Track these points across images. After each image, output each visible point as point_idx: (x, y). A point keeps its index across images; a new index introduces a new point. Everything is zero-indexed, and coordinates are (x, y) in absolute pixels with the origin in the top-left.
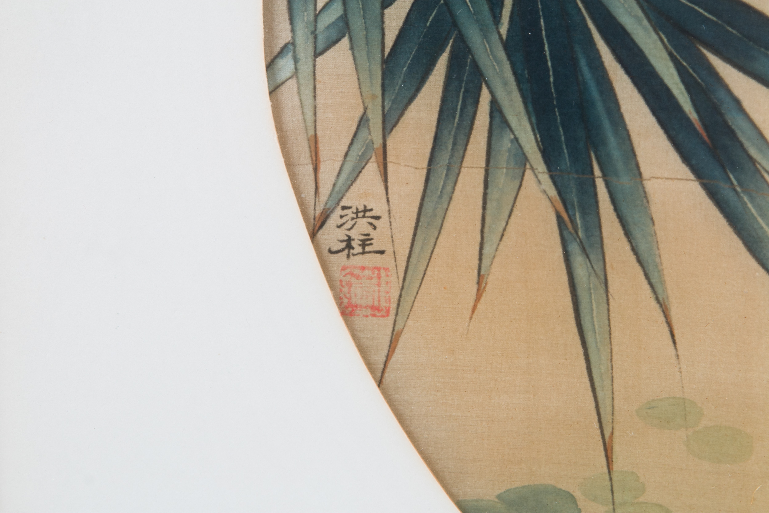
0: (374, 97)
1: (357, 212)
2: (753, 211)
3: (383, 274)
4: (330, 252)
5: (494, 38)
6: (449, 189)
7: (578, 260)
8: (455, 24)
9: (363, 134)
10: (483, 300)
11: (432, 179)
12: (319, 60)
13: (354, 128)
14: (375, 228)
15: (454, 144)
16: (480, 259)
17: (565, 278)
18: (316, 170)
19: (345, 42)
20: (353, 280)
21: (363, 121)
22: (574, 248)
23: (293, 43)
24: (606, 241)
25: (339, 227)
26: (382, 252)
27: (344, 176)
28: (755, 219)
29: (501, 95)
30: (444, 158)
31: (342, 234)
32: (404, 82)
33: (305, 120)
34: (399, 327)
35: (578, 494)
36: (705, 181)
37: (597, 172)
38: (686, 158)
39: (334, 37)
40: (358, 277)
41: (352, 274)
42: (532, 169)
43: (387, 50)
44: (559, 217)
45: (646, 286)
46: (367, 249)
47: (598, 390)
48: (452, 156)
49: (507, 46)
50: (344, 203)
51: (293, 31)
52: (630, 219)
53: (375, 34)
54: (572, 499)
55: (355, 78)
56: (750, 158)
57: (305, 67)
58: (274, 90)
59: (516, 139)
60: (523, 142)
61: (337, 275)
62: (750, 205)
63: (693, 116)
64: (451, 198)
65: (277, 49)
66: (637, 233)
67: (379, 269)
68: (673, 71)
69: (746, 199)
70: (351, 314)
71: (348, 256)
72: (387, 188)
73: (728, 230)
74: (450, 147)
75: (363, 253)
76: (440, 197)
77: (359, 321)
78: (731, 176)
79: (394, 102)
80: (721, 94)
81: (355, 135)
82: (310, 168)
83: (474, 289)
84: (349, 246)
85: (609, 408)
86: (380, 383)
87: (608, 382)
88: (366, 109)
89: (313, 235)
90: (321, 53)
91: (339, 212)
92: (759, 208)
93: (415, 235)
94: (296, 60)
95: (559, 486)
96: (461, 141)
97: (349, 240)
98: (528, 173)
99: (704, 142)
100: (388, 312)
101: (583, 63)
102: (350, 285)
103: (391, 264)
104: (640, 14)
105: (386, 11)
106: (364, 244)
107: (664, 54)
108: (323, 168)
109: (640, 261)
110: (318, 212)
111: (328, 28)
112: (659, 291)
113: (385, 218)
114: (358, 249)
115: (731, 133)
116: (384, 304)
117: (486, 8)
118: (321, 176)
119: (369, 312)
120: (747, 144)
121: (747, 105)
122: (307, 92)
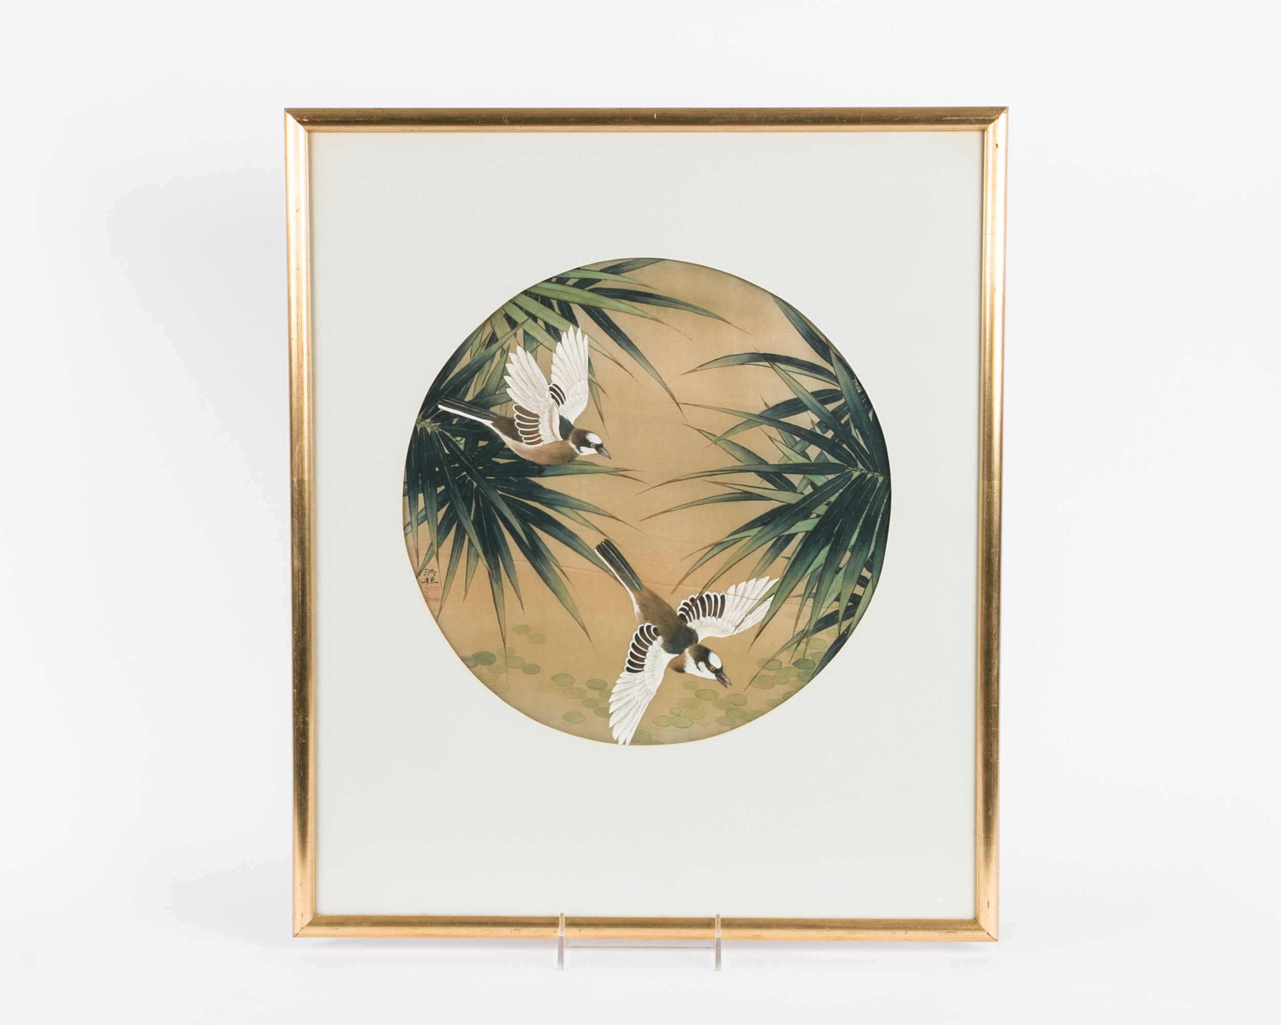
0: (435, 537)
1: (430, 571)
2: (545, 570)
3: (437, 589)
4: (422, 582)
5: (469, 520)
6: (457, 563)
7: (494, 584)
8: (458, 517)
9: (432, 547)
10: (467, 596)
11: (452, 560)
12: (419, 527)
13: (429, 546)
14: (435, 575)
15: (458, 551)
16: (466, 584)
17: (491, 590)
18: (418, 558)
19: (426, 521)
20: (429, 591)
21: (431, 544)
22: (493, 581)
23: (411, 522)
24: (503, 579)
25: (425, 575)
26: (437, 582)
27: (426, 560)
29: (471, 536)
30: (455, 555)
31: (425, 577)
32: (443, 533)
33: (414, 544)
34: (442, 605)
35: (496, 655)
36: (531, 561)
37: (500, 559)
38: (525, 555)
39: (423, 520)
40: (430, 590)
41: (428, 589)
42: (481, 558)
43: (438, 524)
44: (489, 572)
45: (514, 592)
46: (433, 581)
47: (501, 623)
48: (457, 554)
49: (473, 523)
50: (426, 568)
51: (411, 518)
52: (509, 572)
53: (435, 519)
54: (494, 656)
55: (429, 532)
56: (544, 555)
57: (415, 529)
58: (406, 535)
59: (476, 550)
60: (478, 550)
61: (424, 589)
62: (544, 568)
63: (527, 542)
64: (457, 567)
65: (407, 524)
66: (511, 577)
67: (436, 587)
68: (521, 530)
69: (543, 566)
70: (428, 601)
71: (427, 584)
72: (438, 564)
73: (538, 575)
74: (457, 551)
75: (432, 583)
76: (454, 566)
77: (430, 603)
78: (539, 560)
79: (441, 539)
80: (535, 536)
81: (429, 549)
82: (416, 558)
83: (464, 593)
84: (427, 581)
85: (504, 628)
86: (437, 621)
87: (504, 621)
88: (432, 541)
89: (417, 577)
90: (420, 524)
91: (424, 571)
92: (547, 570)
93: (447, 577)
94: (412, 527)
95: (490, 652)
96: (460, 550)
97: (427, 579)
98: (480, 559)
99: (530, 550)
100: (439, 600)
101: (495, 527)
102: (428, 592)
103: (440, 586)
104: (511, 513)
105: (438, 513)
106: (432, 580)
107: (518, 525)
108: (420, 558)
109: (512, 585)
110: (418, 571)
111: (421, 517)
112: (518, 593)
113: (438, 572)
114: (430, 582)
115: (538, 548)
116: (438, 598)
117: (466, 512)
118: (419, 560)
119: (433, 600)
120: (543, 551)
121: (542, 539)
122: (415, 536)
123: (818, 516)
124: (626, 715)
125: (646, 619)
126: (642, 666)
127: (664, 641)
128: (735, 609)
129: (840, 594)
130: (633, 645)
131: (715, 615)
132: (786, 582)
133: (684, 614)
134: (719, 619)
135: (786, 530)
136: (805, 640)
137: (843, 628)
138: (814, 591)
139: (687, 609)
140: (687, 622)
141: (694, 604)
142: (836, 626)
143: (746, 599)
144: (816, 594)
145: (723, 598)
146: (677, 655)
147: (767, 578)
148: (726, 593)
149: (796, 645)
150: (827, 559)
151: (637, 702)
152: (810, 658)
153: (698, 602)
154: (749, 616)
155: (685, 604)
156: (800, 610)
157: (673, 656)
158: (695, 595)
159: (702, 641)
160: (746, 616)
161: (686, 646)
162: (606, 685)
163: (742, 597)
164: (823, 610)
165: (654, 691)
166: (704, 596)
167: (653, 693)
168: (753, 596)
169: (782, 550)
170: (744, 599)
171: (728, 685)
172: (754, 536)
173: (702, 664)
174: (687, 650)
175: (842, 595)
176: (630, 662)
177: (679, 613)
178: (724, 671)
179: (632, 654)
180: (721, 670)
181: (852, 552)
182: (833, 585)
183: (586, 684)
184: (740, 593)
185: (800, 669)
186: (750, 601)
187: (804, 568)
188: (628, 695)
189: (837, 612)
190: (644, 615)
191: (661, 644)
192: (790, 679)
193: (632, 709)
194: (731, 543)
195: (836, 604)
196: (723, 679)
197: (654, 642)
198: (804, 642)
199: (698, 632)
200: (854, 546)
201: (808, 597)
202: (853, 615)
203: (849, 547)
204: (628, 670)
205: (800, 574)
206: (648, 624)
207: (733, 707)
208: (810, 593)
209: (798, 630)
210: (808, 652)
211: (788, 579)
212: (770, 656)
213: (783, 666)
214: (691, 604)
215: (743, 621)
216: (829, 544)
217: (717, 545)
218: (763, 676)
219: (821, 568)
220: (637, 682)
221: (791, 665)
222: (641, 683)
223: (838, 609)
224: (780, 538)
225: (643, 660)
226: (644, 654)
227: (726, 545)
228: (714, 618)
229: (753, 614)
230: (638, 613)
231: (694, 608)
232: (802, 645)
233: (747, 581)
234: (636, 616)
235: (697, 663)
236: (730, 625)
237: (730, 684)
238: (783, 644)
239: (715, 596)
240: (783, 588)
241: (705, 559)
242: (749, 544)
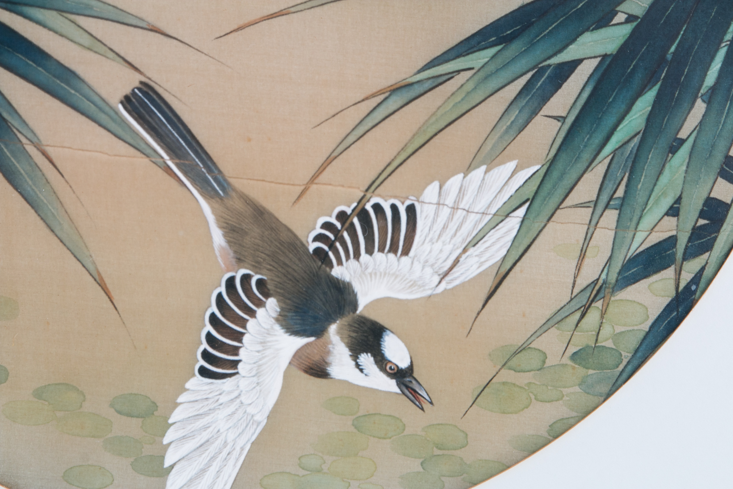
2: (8, 154)
28: (10, 159)
62: (5, 150)
92: (12, 152)
123: (630, 18)
124: (203, 471)
125: (240, 261)
126: (235, 364)
127: (282, 309)
128: (440, 236)
129: (679, 200)
130: (213, 319)
131: (394, 249)
132: (555, 174)
133: (326, 248)
134: (404, 259)
135: (555, 54)
136: (599, 304)
137: (686, 277)
138: (620, 193)
139: (332, 237)
140: (331, 266)
141: (347, 225)
142: (669, 273)
143: (465, 213)
144: (624, 199)
145: (411, 210)
146: (312, 339)
147: (511, 165)
148: (418, 201)
149: (578, 315)
150: (650, 119)
151: (225, 444)
152: (609, 344)
153: (356, 221)
154: (471, 251)
155: (327, 226)
156: (588, 238)
157: (300, 342)
158: (349, 207)
159: (366, 307)
160: (465, 250)
161: (330, 319)
162: (155, 405)
163: (455, 209)
164: (640, 236)
165: (262, 418)
166: (368, 207)
167: (259, 424)
168: (480, 206)
169: (545, 99)
170: (460, 214)
171: (426, 406)
172: (479, 70)
173: (366, 359)
174: (333, 328)
175: (684, 200)
176: (206, 355)
177: (312, 246)
178: (415, 375)
179: (210, 338)
180: (411, 368)
181: (709, 102)
182: (664, 179)
183: (112, 406)
184: (450, 201)
185: (587, 368)
186: (473, 218)
187: (597, 140)
188: (206, 428)
189: (672, 241)
190: (235, 252)
191: (275, 315)
192: (565, 391)
193: (213, 459)
194: (427, 85)
195: (672, 221)
196: (414, 392)
197: (260, 312)
198: (598, 308)
199: (357, 287)
200: (713, 89)
201: (607, 207)
202: (708, 247)
203: (702, 91)
204: (203, 372)
205: (586, 156)
206: (243, 271)
207: (437, 452)
208: (611, 198)
209: (583, 282)
210: (606, 331)
211: (560, 165)
212: (519, 340)
213: (548, 363)
214: (339, 225)
215: (456, 262)
216: (654, 85)
217: (395, 90)
218: (504, 383)
219: (636, 140)
220: (223, 399)
221: (566, 360)
222: (232, 400)
223: (674, 233)
224: (541, 72)
225: (235, 351)
226: (238, 337)
227: (418, 90)
228: (391, 256)
229: (481, 246)
230: (222, 248)
231: (346, 235)
232: (593, 316)
233: (468, 169)
234: (217, 253)
235: (355, 357)
236: (428, 271)
237: (431, 403)
238: (548, 314)
239: (394, 208)
240: (548, 186)
241: (369, 123)
242: (470, 86)
